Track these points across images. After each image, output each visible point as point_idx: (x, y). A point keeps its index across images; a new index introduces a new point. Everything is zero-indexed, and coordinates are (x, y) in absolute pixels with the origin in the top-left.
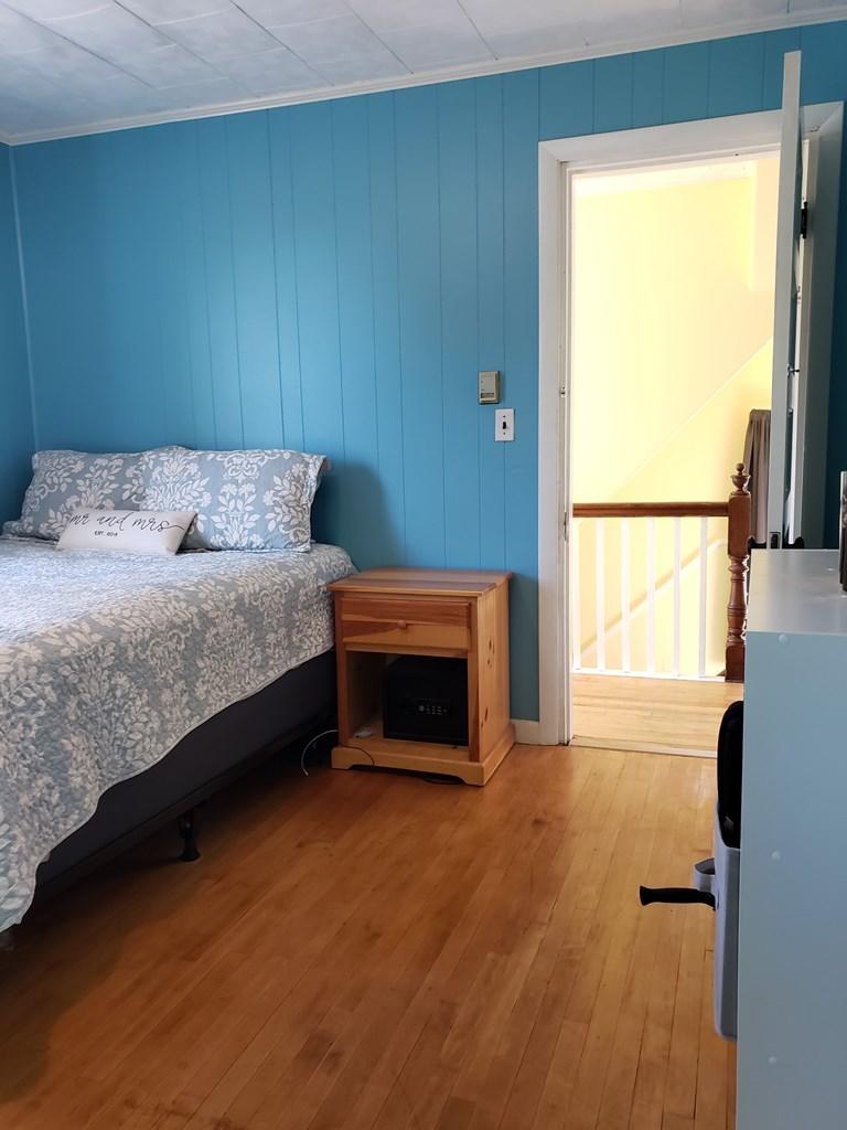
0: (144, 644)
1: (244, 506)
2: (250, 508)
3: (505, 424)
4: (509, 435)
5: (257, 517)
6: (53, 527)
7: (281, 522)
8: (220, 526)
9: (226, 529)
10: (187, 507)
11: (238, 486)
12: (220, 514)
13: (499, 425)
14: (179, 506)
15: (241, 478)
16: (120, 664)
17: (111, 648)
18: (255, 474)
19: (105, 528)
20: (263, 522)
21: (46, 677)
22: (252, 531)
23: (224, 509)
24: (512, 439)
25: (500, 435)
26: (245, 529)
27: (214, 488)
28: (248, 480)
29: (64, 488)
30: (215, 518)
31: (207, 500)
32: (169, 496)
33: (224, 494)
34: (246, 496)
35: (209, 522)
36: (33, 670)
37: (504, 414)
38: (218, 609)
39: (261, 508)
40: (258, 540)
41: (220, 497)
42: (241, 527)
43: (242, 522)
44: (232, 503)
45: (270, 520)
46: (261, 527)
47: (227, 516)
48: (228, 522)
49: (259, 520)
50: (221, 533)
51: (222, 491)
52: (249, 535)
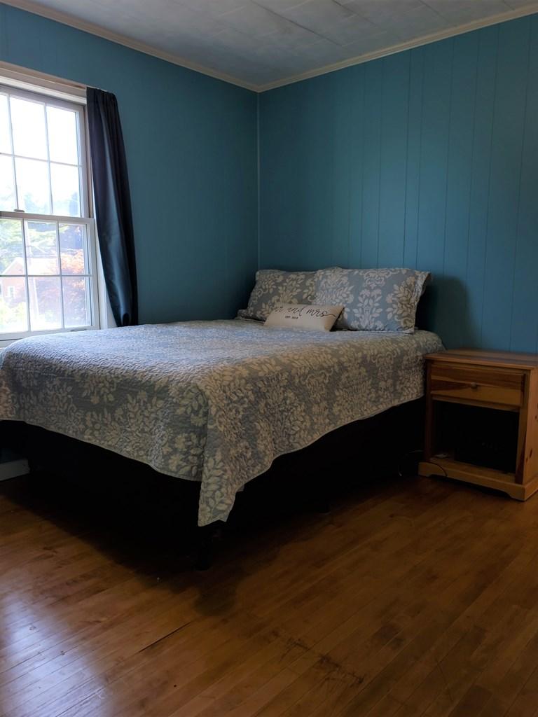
0: (304, 376)
1: (374, 303)
2: (377, 305)
6: (263, 313)
7: (396, 314)
8: (358, 315)
9: (361, 317)
10: (339, 303)
11: (371, 290)
12: (358, 308)
14: (334, 303)
15: (373, 286)
16: (290, 385)
17: (286, 375)
18: (382, 283)
19: (291, 314)
20: (384, 314)
21: (249, 386)
22: (377, 319)
23: (361, 305)
26: (373, 317)
27: (356, 292)
28: (377, 287)
29: (271, 291)
30: (355, 310)
31: (351, 299)
32: (329, 297)
33: (362, 296)
34: (375, 297)
35: (351, 313)
36: (243, 381)
38: (350, 361)
39: (384, 304)
40: (380, 325)
41: (359, 298)
42: (370, 316)
43: (371, 313)
44: (366, 301)
45: (389, 312)
46: (383, 316)
47: (363, 309)
48: (363, 313)
49: (382, 312)
50: (358, 320)
51: (361, 294)
52: (375, 321)
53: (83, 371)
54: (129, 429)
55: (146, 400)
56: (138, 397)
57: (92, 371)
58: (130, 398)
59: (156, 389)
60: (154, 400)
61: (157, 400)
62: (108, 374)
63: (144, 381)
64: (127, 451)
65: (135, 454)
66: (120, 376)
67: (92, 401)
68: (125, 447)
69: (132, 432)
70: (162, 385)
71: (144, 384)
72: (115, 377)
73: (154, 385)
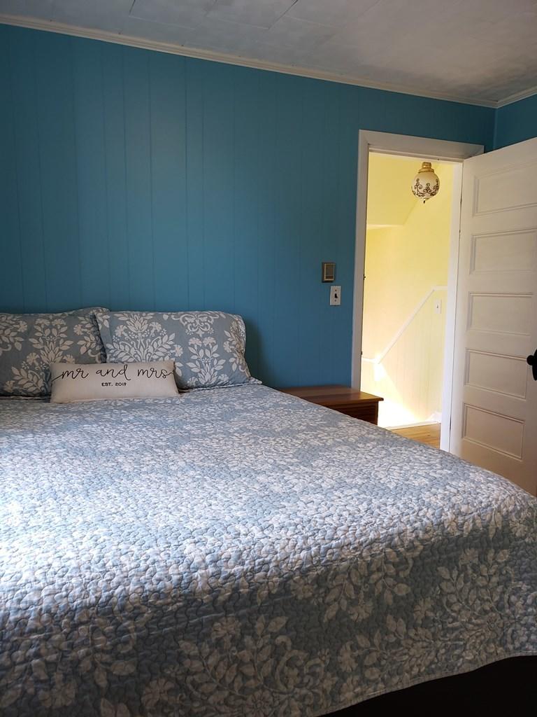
2: (216, 355)
3: (336, 295)
4: (338, 302)
5: (222, 362)
6: (19, 383)
8: (195, 370)
9: (200, 372)
10: (164, 357)
11: (201, 339)
12: (194, 361)
13: (332, 295)
14: (155, 357)
15: (200, 333)
18: (209, 329)
19: (108, 378)
20: (228, 365)
22: (220, 373)
23: (195, 357)
24: (339, 304)
25: (333, 301)
26: (215, 371)
27: (182, 339)
28: (206, 335)
29: (19, 347)
30: (190, 365)
31: (179, 351)
32: (142, 349)
33: (192, 346)
34: (211, 347)
35: (185, 368)
37: (336, 289)
39: (223, 354)
40: (224, 378)
41: (190, 348)
42: (212, 370)
43: (213, 366)
44: (202, 352)
45: (233, 363)
46: (227, 369)
47: (200, 362)
48: (202, 367)
49: (226, 363)
50: (196, 375)
51: (190, 343)
52: (218, 375)
53: (321, 569)
54: (456, 624)
55: (476, 561)
56: (460, 563)
57: (342, 560)
58: (443, 571)
59: (491, 536)
60: (491, 554)
61: (496, 552)
62: (388, 550)
63: (466, 533)
64: (468, 660)
65: (484, 656)
66: (417, 543)
67: (354, 617)
68: (459, 657)
69: (463, 625)
70: (500, 527)
71: (467, 538)
72: (408, 550)
73: (486, 533)
